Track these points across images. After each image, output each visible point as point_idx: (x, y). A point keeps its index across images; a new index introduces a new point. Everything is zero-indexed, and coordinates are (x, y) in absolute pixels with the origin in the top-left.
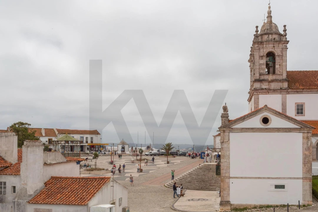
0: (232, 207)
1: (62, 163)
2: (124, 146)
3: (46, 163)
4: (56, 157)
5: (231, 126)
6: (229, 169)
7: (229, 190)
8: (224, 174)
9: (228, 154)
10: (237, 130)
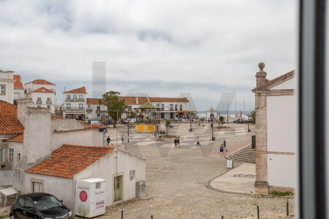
0: (271, 189)
1: (76, 130)
2: (213, 113)
3: (56, 130)
4: (70, 124)
5: (268, 88)
6: (267, 141)
7: (267, 167)
8: (260, 148)
9: (264, 122)
10: (276, 92)
